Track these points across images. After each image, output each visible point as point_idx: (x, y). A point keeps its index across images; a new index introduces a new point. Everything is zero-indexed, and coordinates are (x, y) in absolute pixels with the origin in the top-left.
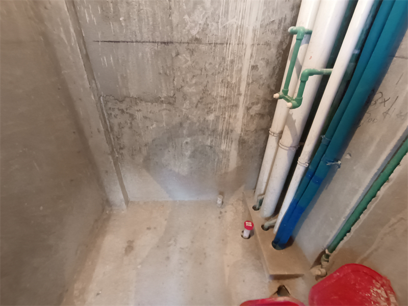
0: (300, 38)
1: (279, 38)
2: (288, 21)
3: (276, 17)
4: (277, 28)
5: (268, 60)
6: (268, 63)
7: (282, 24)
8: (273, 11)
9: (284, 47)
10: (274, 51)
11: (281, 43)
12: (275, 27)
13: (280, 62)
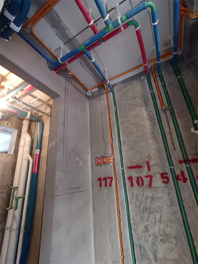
0: (14, 189)
1: (7, 190)
2: (10, 185)
3: (5, 184)
4: (6, 187)
5: (3, 198)
6: (2, 199)
7: (8, 186)
8: (4, 183)
9: (9, 193)
10: (5, 194)
11: (8, 191)
12: (5, 187)
13: (8, 198)
